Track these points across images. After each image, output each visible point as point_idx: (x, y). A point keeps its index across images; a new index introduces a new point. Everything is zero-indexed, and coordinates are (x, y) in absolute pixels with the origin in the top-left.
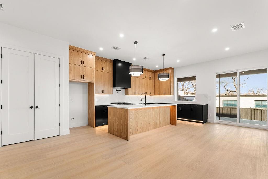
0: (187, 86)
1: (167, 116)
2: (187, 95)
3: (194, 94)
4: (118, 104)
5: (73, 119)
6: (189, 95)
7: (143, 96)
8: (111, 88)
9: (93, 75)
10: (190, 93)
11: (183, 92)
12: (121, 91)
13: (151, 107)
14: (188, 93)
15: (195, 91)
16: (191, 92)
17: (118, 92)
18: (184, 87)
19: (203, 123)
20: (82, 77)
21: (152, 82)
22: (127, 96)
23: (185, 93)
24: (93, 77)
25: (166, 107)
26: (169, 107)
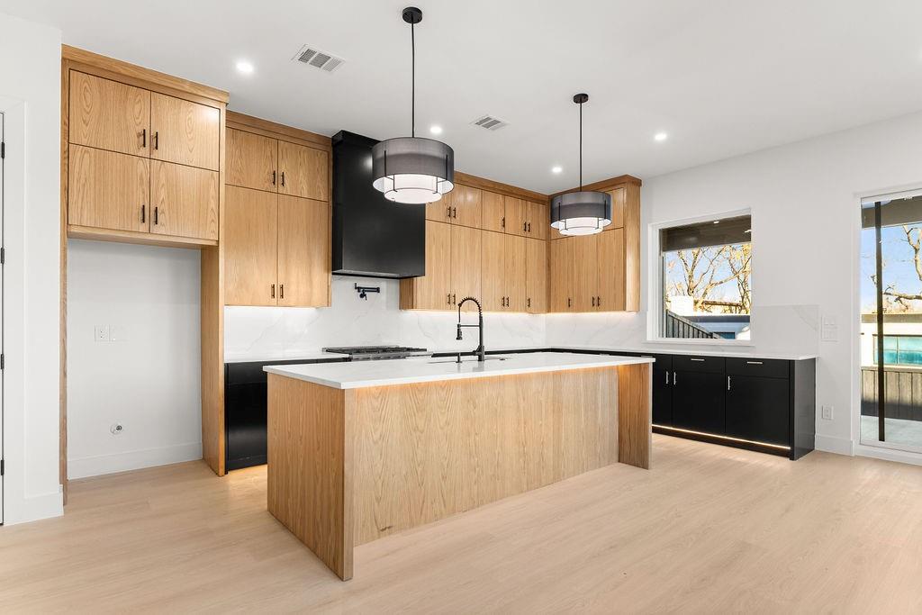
0: (709, 274)
1: (599, 421)
2: (705, 314)
3: (742, 307)
4: (354, 356)
5: (119, 428)
6: (717, 311)
7: (470, 316)
8: (320, 274)
9: (213, 205)
10: (721, 304)
11: (691, 300)
12: (378, 290)
13: (510, 377)
14: (714, 303)
15: (743, 298)
16: (727, 299)
17: (362, 296)
18: (696, 279)
19: (790, 455)
20: (150, 215)
21: (535, 247)
22: (410, 313)
23: (700, 304)
24: (213, 216)
25: (596, 370)
26: (611, 369)
